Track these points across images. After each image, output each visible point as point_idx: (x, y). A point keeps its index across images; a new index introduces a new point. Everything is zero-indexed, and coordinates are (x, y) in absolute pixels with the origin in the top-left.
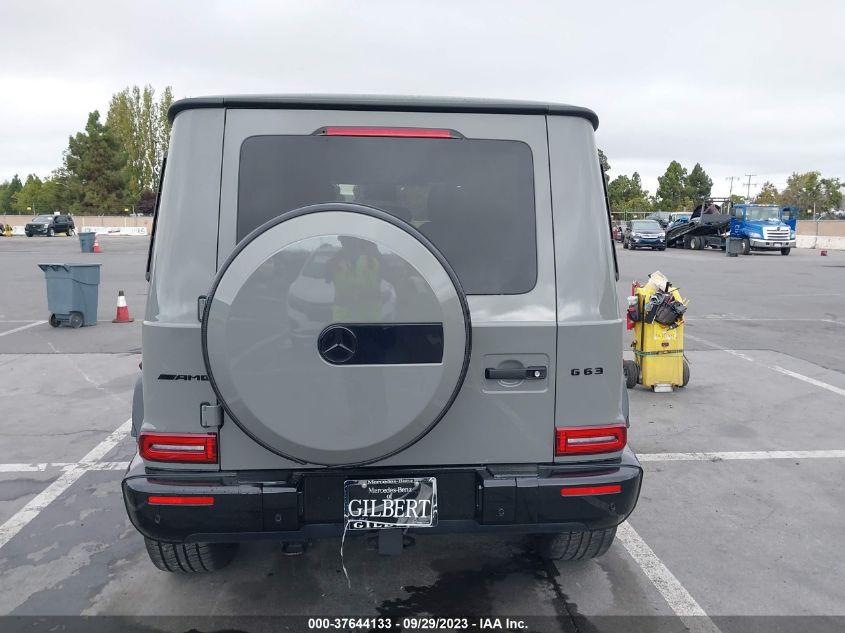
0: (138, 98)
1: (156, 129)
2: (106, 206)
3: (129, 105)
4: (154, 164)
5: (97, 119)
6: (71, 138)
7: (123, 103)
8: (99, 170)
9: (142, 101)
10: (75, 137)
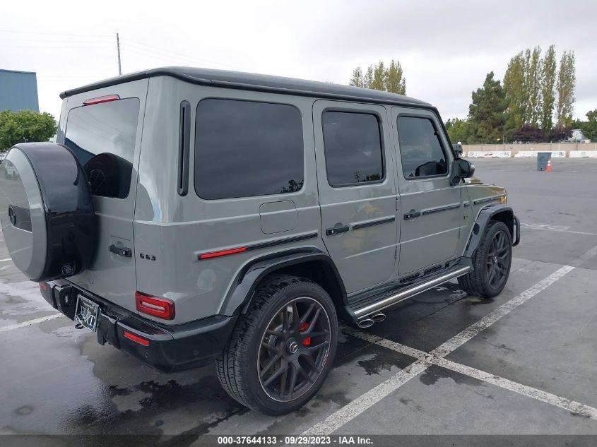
0: (529, 57)
1: (540, 79)
2: (490, 137)
3: (521, 64)
4: (534, 105)
5: (492, 77)
6: (473, 93)
7: (518, 63)
8: (488, 113)
9: (531, 59)
10: (476, 92)
